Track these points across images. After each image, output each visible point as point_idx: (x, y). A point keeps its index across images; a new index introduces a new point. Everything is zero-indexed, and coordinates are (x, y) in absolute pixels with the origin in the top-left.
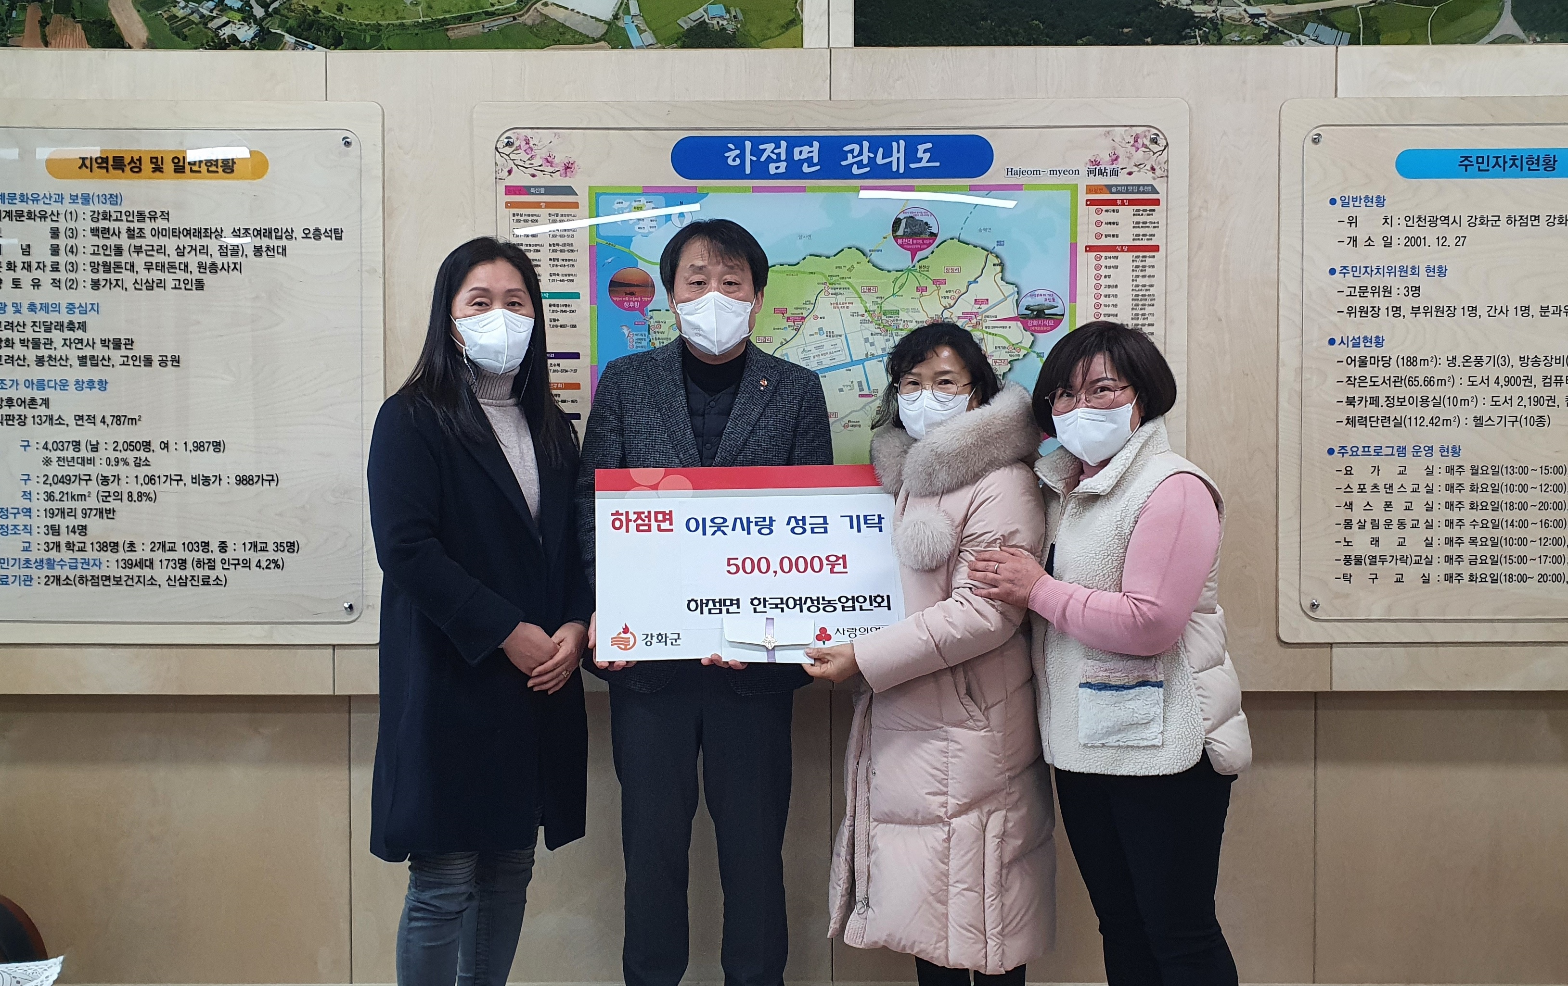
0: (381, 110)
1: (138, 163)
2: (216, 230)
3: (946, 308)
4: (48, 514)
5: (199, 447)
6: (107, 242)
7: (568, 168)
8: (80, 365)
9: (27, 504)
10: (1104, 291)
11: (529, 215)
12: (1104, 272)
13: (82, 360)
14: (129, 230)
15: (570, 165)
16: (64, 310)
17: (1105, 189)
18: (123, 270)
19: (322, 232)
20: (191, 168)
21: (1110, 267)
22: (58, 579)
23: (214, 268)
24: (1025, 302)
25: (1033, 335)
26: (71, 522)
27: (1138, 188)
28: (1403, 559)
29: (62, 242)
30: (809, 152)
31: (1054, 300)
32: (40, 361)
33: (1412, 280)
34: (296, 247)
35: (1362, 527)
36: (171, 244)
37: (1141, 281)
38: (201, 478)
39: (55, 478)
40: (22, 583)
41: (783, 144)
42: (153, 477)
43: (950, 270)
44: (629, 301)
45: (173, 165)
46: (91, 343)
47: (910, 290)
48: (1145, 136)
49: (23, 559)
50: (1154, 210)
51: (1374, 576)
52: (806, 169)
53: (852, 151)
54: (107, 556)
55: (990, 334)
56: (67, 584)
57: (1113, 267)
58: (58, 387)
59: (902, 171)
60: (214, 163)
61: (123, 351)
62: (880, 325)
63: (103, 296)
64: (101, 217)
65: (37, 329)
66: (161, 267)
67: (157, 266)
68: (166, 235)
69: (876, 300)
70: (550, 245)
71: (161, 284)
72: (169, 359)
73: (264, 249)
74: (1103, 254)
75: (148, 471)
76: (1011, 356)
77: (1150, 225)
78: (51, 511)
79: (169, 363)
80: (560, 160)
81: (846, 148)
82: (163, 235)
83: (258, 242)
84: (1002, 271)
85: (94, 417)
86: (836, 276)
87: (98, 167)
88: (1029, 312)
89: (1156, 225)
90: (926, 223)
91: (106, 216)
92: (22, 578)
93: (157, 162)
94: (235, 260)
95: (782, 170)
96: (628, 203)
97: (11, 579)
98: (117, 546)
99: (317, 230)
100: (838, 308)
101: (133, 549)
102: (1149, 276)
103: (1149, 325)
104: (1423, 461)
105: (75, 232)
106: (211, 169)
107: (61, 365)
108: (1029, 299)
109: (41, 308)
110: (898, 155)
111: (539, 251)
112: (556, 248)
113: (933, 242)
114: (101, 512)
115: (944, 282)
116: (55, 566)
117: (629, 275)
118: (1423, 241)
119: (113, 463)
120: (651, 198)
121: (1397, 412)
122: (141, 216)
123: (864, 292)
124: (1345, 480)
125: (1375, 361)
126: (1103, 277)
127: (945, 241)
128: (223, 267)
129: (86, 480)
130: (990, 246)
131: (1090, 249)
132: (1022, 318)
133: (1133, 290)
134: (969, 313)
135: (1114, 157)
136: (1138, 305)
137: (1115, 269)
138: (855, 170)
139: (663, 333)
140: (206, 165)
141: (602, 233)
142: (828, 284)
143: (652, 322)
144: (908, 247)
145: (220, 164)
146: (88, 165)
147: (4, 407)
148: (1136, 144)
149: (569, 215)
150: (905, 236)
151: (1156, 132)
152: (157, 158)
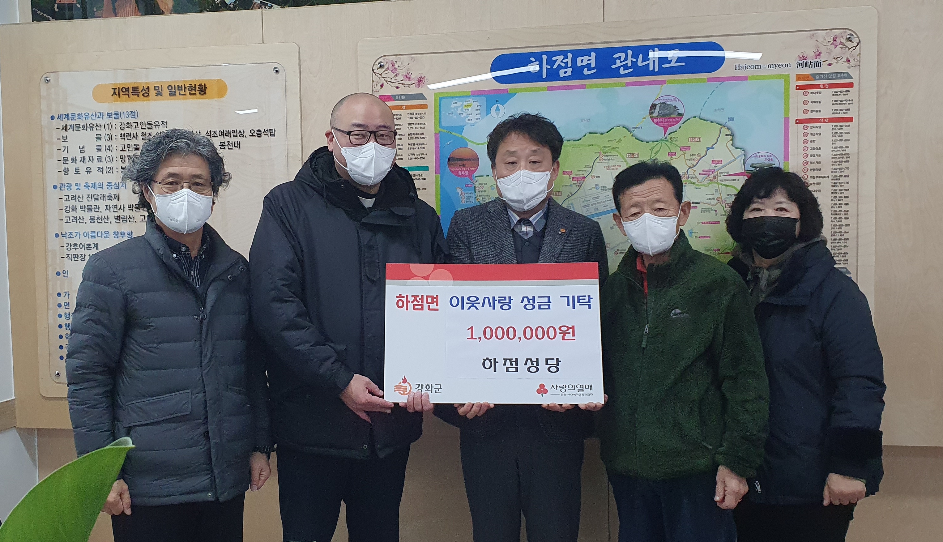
0: (298, 48)
1: (147, 90)
3: (690, 167)
6: (130, 143)
7: (421, 81)
8: (116, 222)
10: (810, 152)
12: (810, 138)
13: (118, 218)
14: (143, 134)
15: (422, 79)
16: (105, 187)
17: (810, 76)
19: (262, 132)
20: (179, 92)
21: (814, 134)
24: (750, 162)
27: (837, 75)
29: (103, 143)
30: (588, 60)
31: (772, 159)
32: (92, 219)
34: (247, 142)
37: (838, 144)
41: (570, 55)
43: (694, 139)
44: (462, 171)
45: (168, 91)
46: (122, 208)
48: (842, 37)
50: (849, 91)
52: (586, 72)
53: (619, 58)
55: (723, 185)
57: (817, 134)
58: (103, 236)
59: (656, 70)
60: (193, 88)
64: (126, 126)
65: (90, 199)
70: (409, 134)
73: (226, 144)
74: (809, 125)
77: (846, 102)
80: (415, 76)
81: (615, 56)
83: (222, 139)
84: (732, 140)
86: (608, 147)
87: (123, 94)
88: (753, 169)
89: (851, 102)
90: (675, 107)
91: (130, 126)
95: (569, 74)
96: (461, 103)
99: (259, 130)
100: (609, 169)
102: (845, 140)
103: (845, 176)
105: (110, 137)
106: (192, 93)
107: (104, 222)
108: (753, 158)
109: (92, 186)
110: (654, 58)
111: (402, 139)
112: (413, 136)
113: (681, 120)
115: (689, 148)
117: (463, 153)
120: (477, 98)
122: (150, 125)
123: (629, 157)
126: (809, 142)
127: (689, 119)
130: (723, 121)
131: (799, 121)
133: (832, 151)
134: (706, 171)
135: (818, 53)
136: (836, 162)
137: (819, 136)
138: (622, 71)
139: (485, 191)
140: (189, 90)
141: (443, 124)
142: (602, 153)
143: (477, 185)
144: (662, 124)
145: (197, 89)
146: (117, 93)
147: (72, 249)
148: (835, 42)
149: (421, 114)
150: (659, 116)
151: (851, 33)
152: (159, 87)
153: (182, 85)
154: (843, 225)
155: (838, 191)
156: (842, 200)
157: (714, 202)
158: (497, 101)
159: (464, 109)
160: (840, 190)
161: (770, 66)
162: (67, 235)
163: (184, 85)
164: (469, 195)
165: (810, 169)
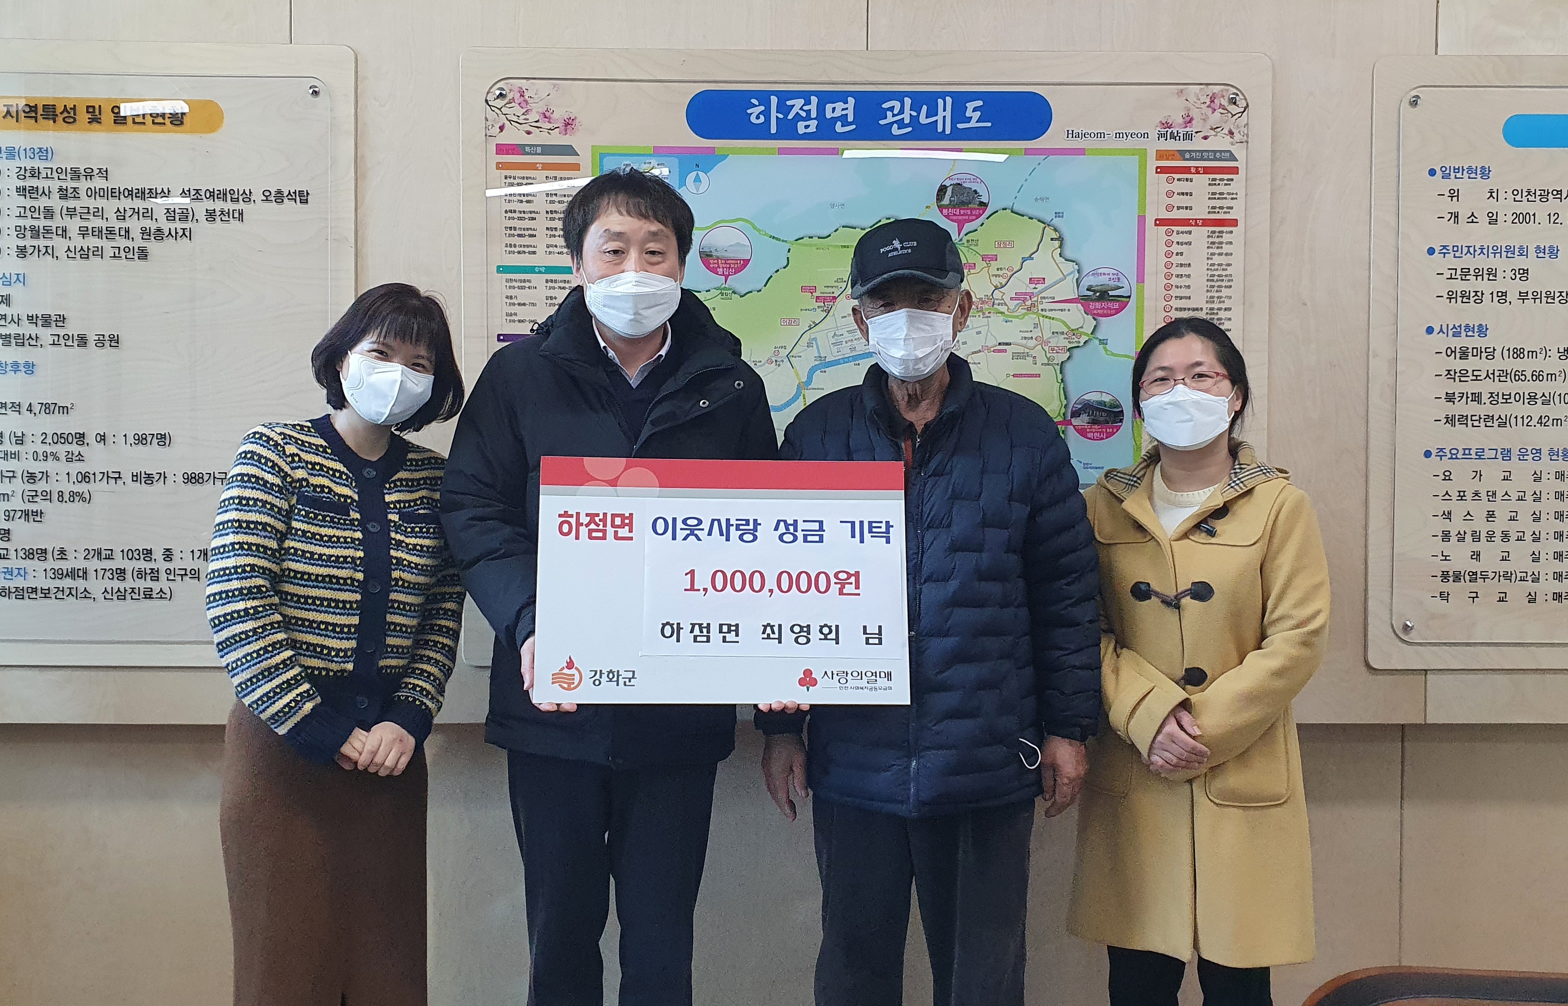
0: (353, 55)
1: (72, 112)
2: (163, 190)
3: (996, 288)
5: (141, 440)
6: (36, 204)
7: (569, 124)
8: (3, 344)
10: (1175, 271)
11: (523, 178)
12: (1175, 248)
13: (6, 339)
14: (61, 189)
15: (571, 121)
17: (1177, 154)
18: (54, 236)
19: (285, 195)
20: (134, 119)
21: (1182, 244)
23: (159, 234)
24: (1086, 283)
25: (1095, 319)
27: (1215, 155)
28: (1507, 576)
30: (843, 110)
31: (1119, 279)
33: (1520, 262)
34: (257, 210)
35: (1461, 539)
36: (110, 206)
37: (1217, 260)
38: (143, 475)
41: (814, 100)
42: (87, 474)
43: (1003, 245)
45: (113, 115)
46: (16, 320)
48: (1223, 96)
50: (1232, 180)
51: (1475, 595)
52: (839, 128)
53: (891, 109)
54: (33, 565)
55: (1046, 317)
57: (1186, 243)
59: (948, 131)
61: (53, 329)
63: (30, 265)
64: (28, 174)
66: (98, 233)
67: (93, 232)
68: (104, 196)
70: (547, 212)
71: (99, 252)
72: (107, 338)
73: (218, 213)
74: (1175, 228)
75: (82, 467)
76: (1070, 342)
77: (1228, 197)
79: (107, 343)
80: (559, 114)
81: (885, 106)
82: (100, 196)
83: (210, 205)
84: (1060, 247)
85: (19, 406)
87: (25, 117)
88: (1091, 293)
89: (1234, 196)
90: (975, 192)
91: (35, 173)
93: (94, 112)
94: (184, 226)
95: (812, 129)
98: (46, 553)
99: (279, 192)
101: (64, 557)
102: (1226, 254)
103: (1226, 309)
104: (1531, 466)
106: (157, 123)
108: (1091, 278)
110: (944, 114)
111: (535, 219)
112: (554, 215)
113: (983, 213)
114: (26, 514)
115: (995, 258)
118: (1532, 217)
119: (41, 458)
120: (662, 160)
121: (1501, 410)
122: (76, 174)
124: (1442, 487)
125: (1478, 352)
126: (1174, 254)
127: (997, 211)
128: (170, 233)
129: (10, 478)
130: (1047, 218)
131: (1160, 222)
132: (1083, 300)
133: (1208, 270)
134: (1021, 294)
135: (1188, 119)
136: (1213, 287)
137: (1188, 246)
138: (895, 131)
144: (954, 218)
146: (14, 114)
148: (1212, 105)
149: (568, 179)
150: (952, 205)
151: (1235, 91)
152: (94, 107)
157: (1031, 343)
158: (697, 166)
161: (1118, 135)
165: (1176, 297)
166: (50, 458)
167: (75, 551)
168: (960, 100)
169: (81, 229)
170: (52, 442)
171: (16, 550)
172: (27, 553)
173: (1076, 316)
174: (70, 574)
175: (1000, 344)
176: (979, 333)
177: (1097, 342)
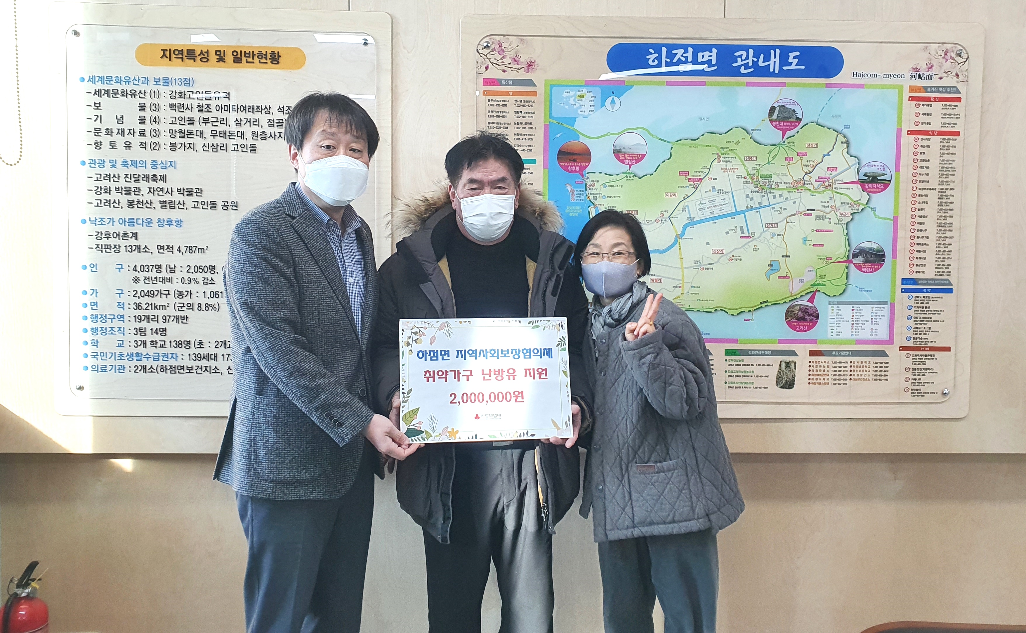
0: (390, 18)
1: (206, 54)
2: (266, 107)
3: (806, 173)
4: (137, 320)
6: (182, 115)
7: (530, 65)
8: (161, 208)
9: (121, 312)
10: (920, 164)
11: (500, 101)
12: (920, 150)
13: (163, 204)
14: (199, 106)
15: (532, 63)
16: (149, 166)
17: (922, 89)
18: (195, 136)
20: (246, 60)
21: (924, 147)
22: (144, 368)
23: (264, 136)
24: (863, 171)
25: (868, 195)
26: (154, 325)
29: (148, 114)
30: (709, 56)
31: (884, 169)
32: (131, 204)
36: (232, 117)
37: (946, 157)
39: (143, 292)
40: (117, 371)
41: (691, 50)
42: (217, 293)
43: (811, 145)
44: (572, 166)
45: (233, 57)
46: (170, 191)
47: (781, 160)
48: (953, 51)
49: (118, 353)
52: (706, 68)
53: (741, 56)
54: (182, 351)
55: (838, 193)
56: (152, 372)
57: (926, 146)
58: (144, 224)
59: (777, 71)
60: (264, 56)
61: (195, 198)
62: (757, 185)
63: (179, 156)
64: (177, 96)
65: (128, 180)
66: (224, 134)
67: (220, 134)
68: (227, 111)
69: (756, 166)
70: (515, 124)
71: (224, 147)
72: (230, 204)
74: (920, 137)
75: (213, 288)
76: (852, 209)
77: (954, 116)
78: (139, 318)
79: (230, 207)
80: (524, 59)
81: (736, 54)
82: (224, 110)
84: (848, 147)
85: (172, 247)
86: (726, 148)
87: (175, 58)
88: (866, 178)
89: (958, 116)
90: (794, 111)
91: (182, 95)
92: (117, 367)
93: (221, 54)
96: (574, 92)
97: (109, 368)
98: (190, 343)
100: (727, 172)
101: (202, 346)
102: (952, 154)
103: (951, 189)
105: (157, 107)
106: (261, 61)
107: (146, 207)
108: (867, 168)
109: (132, 164)
110: (775, 60)
111: (507, 128)
112: (520, 126)
113: (799, 124)
114: (177, 318)
115: (806, 154)
116: (143, 359)
117: (574, 146)
119: (187, 282)
120: (591, 89)
122: (209, 96)
123: (747, 160)
126: (919, 153)
127: (807, 124)
128: (271, 135)
129: (166, 294)
130: (840, 128)
131: (911, 133)
132: (862, 182)
133: (940, 163)
134: (823, 178)
135: (930, 66)
136: (943, 174)
137: (928, 148)
138: (743, 70)
139: (597, 190)
140: (258, 57)
141: (554, 114)
142: (720, 154)
143: (588, 182)
144: (780, 127)
145: (269, 57)
146: (168, 55)
147: (103, 239)
148: (946, 56)
149: (530, 101)
150: (778, 120)
151: (961, 48)
152: (220, 51)
153: (250, 52)
154: (947, 237)
155: (944, 204)
156: (947, 213)
157: (828, 210)
158: (613, 93)
159: (577, 99)
160: (945, 203)
162: (97, 221)
163: (253, 52)
164: (580, 193)
165: (919, 181)
166: (193, 282)
167: (209, 342)
168: (785, 51)
169: (213, 132)
170: (193, 271)
171: (170, 342)
172: (178, 344)
173: (856, 192)
174: (206, 358)
175: (808, 210)
176: (794, 203)
177: (870, 209)
